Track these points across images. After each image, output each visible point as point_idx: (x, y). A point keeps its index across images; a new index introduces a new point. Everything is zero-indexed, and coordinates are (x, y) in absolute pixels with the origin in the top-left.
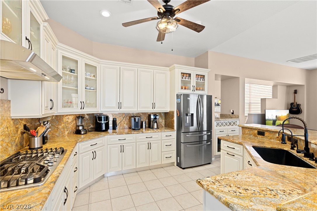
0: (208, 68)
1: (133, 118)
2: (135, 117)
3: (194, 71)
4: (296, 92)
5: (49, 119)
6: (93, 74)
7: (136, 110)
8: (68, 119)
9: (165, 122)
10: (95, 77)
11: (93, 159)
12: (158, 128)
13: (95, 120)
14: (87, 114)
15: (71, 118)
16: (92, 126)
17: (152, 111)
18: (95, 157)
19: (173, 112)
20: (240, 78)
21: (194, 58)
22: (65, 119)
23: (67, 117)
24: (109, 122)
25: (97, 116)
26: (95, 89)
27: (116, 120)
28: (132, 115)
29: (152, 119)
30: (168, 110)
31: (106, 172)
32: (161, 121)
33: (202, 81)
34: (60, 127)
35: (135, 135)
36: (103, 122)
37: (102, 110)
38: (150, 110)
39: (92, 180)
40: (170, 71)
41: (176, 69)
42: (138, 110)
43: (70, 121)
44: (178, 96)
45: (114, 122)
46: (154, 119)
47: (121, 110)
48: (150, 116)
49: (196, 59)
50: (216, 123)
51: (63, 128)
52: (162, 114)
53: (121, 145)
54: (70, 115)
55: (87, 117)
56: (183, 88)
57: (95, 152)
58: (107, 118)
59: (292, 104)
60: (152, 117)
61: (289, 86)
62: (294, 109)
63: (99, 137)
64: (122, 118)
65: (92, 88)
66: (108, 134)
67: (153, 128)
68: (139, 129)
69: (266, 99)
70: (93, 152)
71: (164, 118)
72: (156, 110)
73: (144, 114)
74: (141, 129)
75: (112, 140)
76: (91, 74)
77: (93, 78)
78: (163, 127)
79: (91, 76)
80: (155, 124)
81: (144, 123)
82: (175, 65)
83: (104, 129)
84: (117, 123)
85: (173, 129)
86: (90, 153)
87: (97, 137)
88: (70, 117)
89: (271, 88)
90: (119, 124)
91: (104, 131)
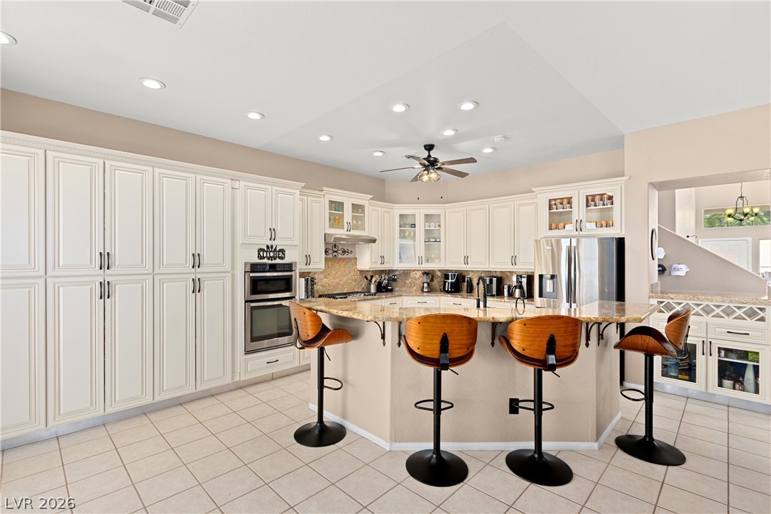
0: (623, 176)
5: (397, 273)
7: (487, 267)
8: (416, 274)
14: (439, 271)
15: (419, 274)
17: (512, 269)
22: (412, 274)
23: (414, 273)
34: (407, 282)
36: (449, 281)
37: (447, 266)
38: (509, 267)
43: (417, 277)
47: (468, 266)
51: (410, 283)
54: (417, 270)
55: (439, 274)
65: (438, 240)
72: (519, 268)
79: (435, 227)
80: (517, 290)
81: (505, 287)
88: (417, 272)
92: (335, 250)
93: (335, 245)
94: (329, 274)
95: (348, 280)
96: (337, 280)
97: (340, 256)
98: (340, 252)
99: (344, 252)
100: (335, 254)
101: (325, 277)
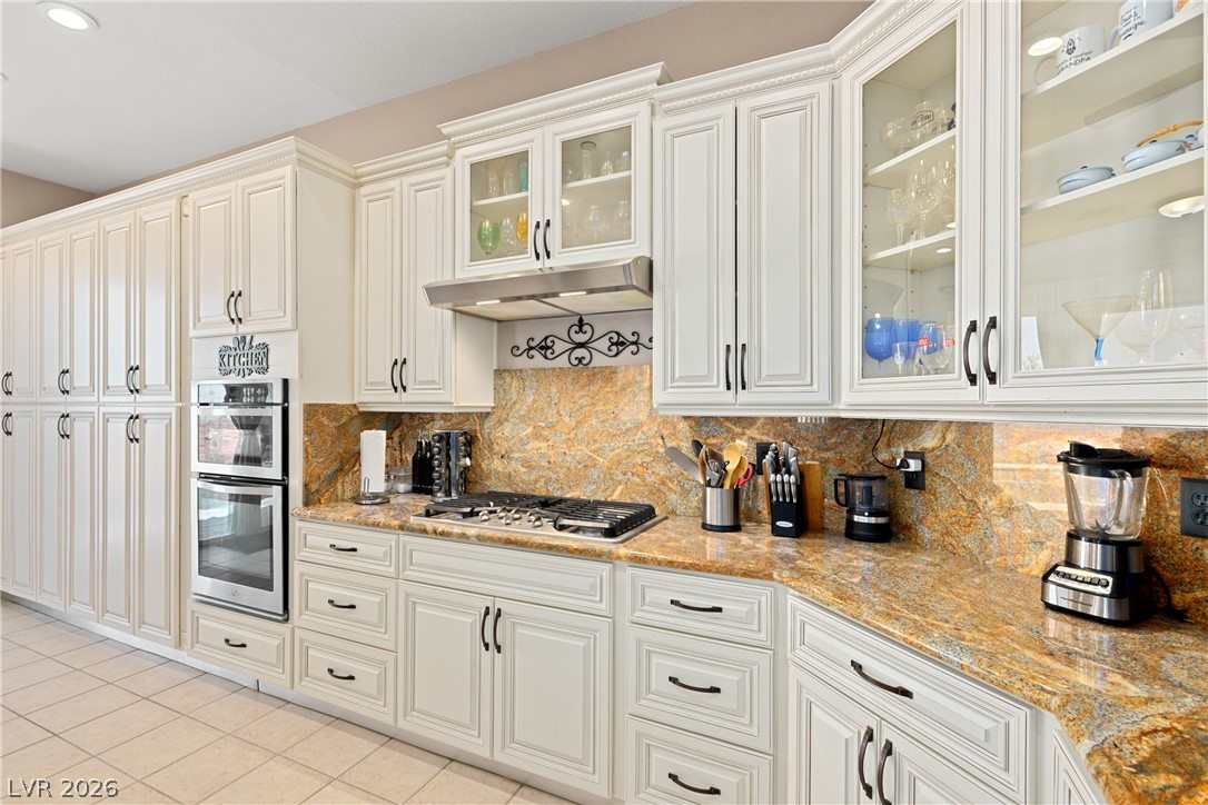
92: (581, 338)
93: (581, 323)
94: (551, 426)
95: (631, 452)
96: (581, 451)
97: (599, 361)
98: (603, 344)
99: (620, 344)
100: (580, 352)
101: (537, 436)
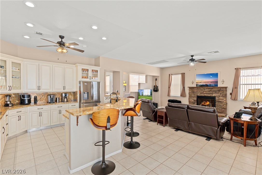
0: (100, 67)
1: (49, 96)
2: (51, 95)
3: (90, 68)
4: (156, 80)
6: (18, 68)
7: (52, 91)
9: (74, 98)
10: (20, 70)
11: (18, 120)
12: (67, 101)
13: (19, 98)
14: (14, 94)
16: (17, 102)
17: (63, 91)
18: (20, 119)
19: (77, 92)
20: (120, 72)
21: (94, 59)
24: (31, 98)
25: (21, 95)
26: (20, 78)
27: (37, 97)
28: (49, 94)
29: (64, 96)
30: (75, 91)
31: (29, 129)
32: (71, 97)
33: (96, 73)
35: (50, 106)
36: (26, 99)
37: (25, 91)
38: (62, 91)
39: (18, 133)
40: (76, 67)
41: (78, 66)
42: (53, 91)
44: (80, 82)
45: (36, 99)
46: (65, 96)
47: (40, 91)
48: (62, 94)
49: (95, 59)
50: (106, 97)
52: (72, 93)
53: (40, 112)
56: (84, 78)
57: (20, 116)
58: (29, 96)
59: (155, 86)
60: (64, 95)
61: (153, 76)
62: (155, 89)
63: (23, 107)
64: (42, 96)
65: (17, 77)
66: (30, 106)
67: (64, 102)
68: (54, 102)
69: (141, 84)
70: (18, 116)
71: (73, 95)
72: (66, 91)
73: (58, 93)
74: (55, 103)
75: (33, 109)
76: (17, 68)
77: (18, 71)
78: (72, 101)
79: (16, 70)
80: (66, 99)
81: (58, 98)
82: (78, 64)
83: (27, 103)
84: (38, 100)
85: (77, 101)
86: (17, 117)
87: (21, 107)
89: (145, 77)
90: (39, 100)
91: (27, 104)
